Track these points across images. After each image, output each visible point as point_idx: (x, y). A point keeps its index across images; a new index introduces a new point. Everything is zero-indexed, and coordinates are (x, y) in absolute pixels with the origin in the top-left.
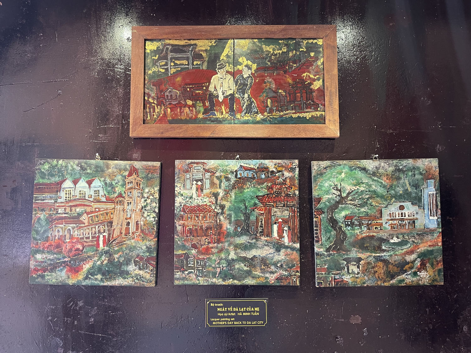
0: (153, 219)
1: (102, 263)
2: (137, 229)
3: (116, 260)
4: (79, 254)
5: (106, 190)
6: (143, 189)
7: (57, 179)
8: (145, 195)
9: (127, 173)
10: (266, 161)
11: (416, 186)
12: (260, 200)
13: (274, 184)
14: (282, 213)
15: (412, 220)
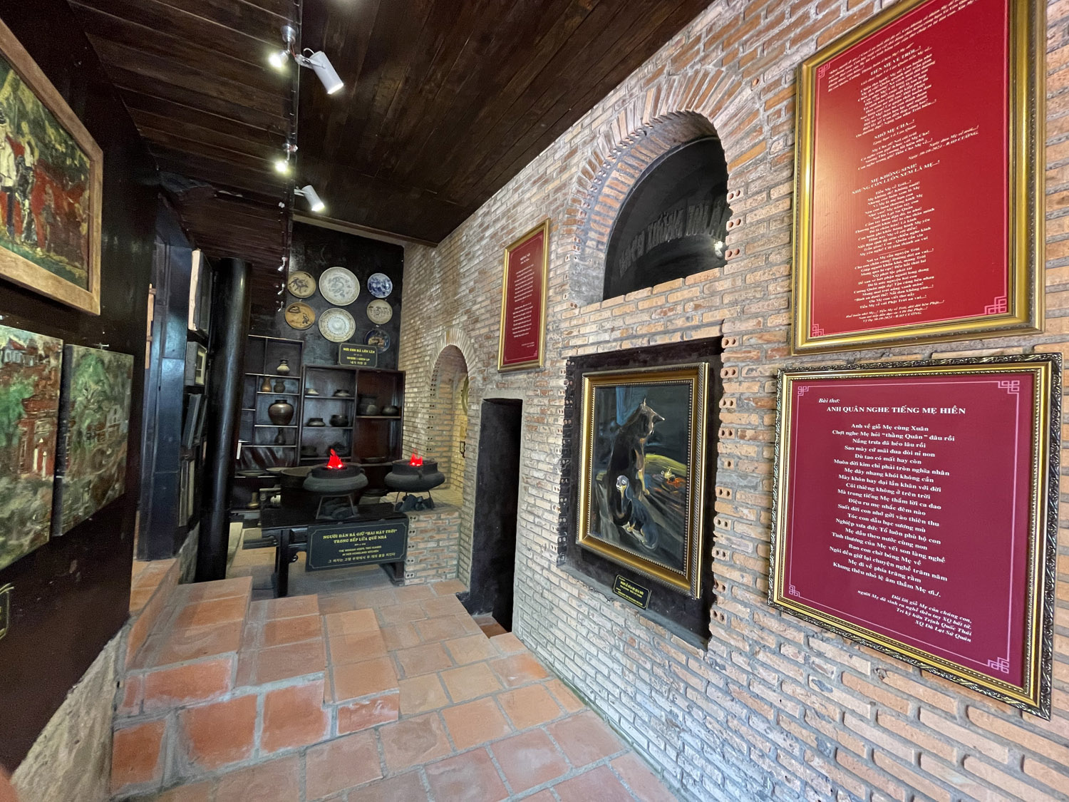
10: (36, 336)
11: (123, 386)
12: (26, 407)
13: (41, 378)
14: (44, 428)
15: (119, 425)
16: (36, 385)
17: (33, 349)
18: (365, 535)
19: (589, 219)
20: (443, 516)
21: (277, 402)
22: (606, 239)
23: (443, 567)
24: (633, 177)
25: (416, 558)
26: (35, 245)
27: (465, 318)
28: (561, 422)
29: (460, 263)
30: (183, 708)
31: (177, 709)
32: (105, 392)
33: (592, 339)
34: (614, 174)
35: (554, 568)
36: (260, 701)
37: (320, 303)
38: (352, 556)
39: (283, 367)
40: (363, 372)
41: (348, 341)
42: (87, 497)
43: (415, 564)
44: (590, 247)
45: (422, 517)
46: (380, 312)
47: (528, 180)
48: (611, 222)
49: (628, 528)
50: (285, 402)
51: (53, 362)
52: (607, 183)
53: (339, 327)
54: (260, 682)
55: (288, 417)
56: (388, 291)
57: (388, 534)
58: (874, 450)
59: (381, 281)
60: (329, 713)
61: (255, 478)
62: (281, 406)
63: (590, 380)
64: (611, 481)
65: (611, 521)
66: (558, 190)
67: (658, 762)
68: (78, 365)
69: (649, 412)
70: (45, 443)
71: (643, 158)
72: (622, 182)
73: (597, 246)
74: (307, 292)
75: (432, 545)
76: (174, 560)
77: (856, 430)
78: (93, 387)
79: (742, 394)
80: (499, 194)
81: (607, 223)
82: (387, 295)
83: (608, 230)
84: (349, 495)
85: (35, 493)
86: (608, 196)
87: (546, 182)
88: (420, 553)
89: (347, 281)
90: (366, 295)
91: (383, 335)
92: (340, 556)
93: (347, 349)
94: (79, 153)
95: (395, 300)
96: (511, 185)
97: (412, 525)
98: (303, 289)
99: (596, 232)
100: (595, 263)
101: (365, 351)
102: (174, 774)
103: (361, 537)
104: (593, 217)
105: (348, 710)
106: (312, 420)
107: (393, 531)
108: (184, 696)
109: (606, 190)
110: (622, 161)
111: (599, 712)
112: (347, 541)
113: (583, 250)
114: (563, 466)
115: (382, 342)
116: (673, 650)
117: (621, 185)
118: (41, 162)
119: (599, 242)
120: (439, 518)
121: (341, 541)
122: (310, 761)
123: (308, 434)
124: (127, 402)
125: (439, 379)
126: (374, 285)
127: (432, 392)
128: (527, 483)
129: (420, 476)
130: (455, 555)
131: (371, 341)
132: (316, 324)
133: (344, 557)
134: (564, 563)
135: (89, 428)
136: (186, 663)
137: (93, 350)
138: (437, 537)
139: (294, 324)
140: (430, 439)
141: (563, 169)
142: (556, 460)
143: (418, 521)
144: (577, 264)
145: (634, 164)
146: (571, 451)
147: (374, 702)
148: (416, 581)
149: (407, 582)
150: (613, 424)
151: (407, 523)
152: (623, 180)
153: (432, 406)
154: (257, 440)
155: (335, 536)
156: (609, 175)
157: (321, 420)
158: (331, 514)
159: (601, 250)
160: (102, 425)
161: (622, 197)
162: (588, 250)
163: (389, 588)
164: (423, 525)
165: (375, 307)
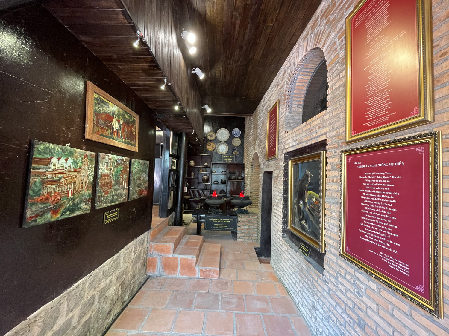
0: (91, 180)
1: (70, 205)
2: (85, 186)
3: (76, 202)
4: (58, 202)
5: (74, 164)
6: (89, 166)
7: (48, 156)
8: (90, 168)
9: (83, 157)
10: (123, 157)
11: (146, 168)
12: (121, 172)
13: (125, 166)
14: (126, 177)
15: (145, 178)
16: (123, 167)
17: (123, 160)
18: (223, 220)
19: (292, 97)
20: (251, 217)
21: (204, 175)
22: (302, 103)
23: (251, 237)
24: (309, 76)
25: (241, 231)
26: (123, 139)
27: (259, 141)
28: (283, 180)
29: (257, 121)
30: (161, 256)
31: (160, 255)
32: (141, 170)
33: (291, 145)
34: (300, 77)
35: (281, 238)
36: (179, 259)
37: (217, 141)
38: (219, 227)
39: (206, 164)
40: (230, 164)
41: (226, 154)
42: (136, 194)
43: (241, 233)
44: (294, 108)
45: (243, 216)
46: (237, 142)
47: (274, 85)
48: (303, 96)
49: (303, 222)
50: (207, 175)
51: (127, 163)
52: (297, 81)
53: (223, 149)
54: (180, 254)
55: (207, 180)
56: (239, 135)
57: (230, 221)
58: (373, 184)
59: (237, 131)
60: (197, 269)
61: (198, 200)
62: (205, 177)
63: (291, 162)
64: (298, 203)
65: (298, 220)
66: (282, 87)
67: (309, 323)
68: (133, 163)
69: (308, 174)
70: (126, 180)
71: (311, 67)
72: (304, 79)
73: (298, 107)
74: (213, 138)
75: (247, 227)
76: (166, 218)
77: (367, 176)
78: (137, 168)
79: (333, 163)
80: (267, 93)
81: (301, 96)
82: (239, 136)
83: (303, 99)
84: (218, 206)
85: (124, 190)
86: (299, 86)
87: (278, 85)
88: (243, 230)
89: (225, 133)
90: (232, 136)
91: (238, 150)
92: (214, 226)
93: (225, 156)
94: (133, 117)
95: (242, 137)
96: (270, 89)
97: (239, 219)
98: (212, 137)
99: (296, 101)
100: (297, 113)
101: (231, 157)
102: (160, 273)
103: (221, 220)
104: (294, 95)
105: (203, 270)
106: (214, 181)
107: (232, 220)
108: (161, 253)
109: (297, 84)
110: (301, 71)
111: (293, 299)
112: (217, 221)
113: (291, 109)
114: (284, 197)
115: (238, 153)
116: (313, 274)
117: (304, 80)
118: (124, 122)
119: (298, 105)
120: (249, 217)
121: (215, 221)
122: (191, 282)
123: (214, 186)
124: (147, 172)
125: (254, 165)
126: (234, 133)
127: (252, 170)
128: (274, 204)
129: (242, 201)
130: (256, 233)
131: (234, 153)
132: (215, 149)
133: (216, 227)
134: (285, 237)
135: (136, 178)
136: (162, 243)
137: (137, 160)
138: (249, 224)
139: (209, 150)
140: (251, 188)
141: (283, 79)
142: (281, 195)
143: (241, 217)
144: (288, 115)
145: (307, 71)
146: (286, 191)
147: (210, 270)
148: (241, 240)
149: (238, 240)
150: (298, 179)
151: (237, 218)
152: (304, 78)
153: (252, 176)
154: (199, 188)
155: (213, 219)
156: (297, 78)
157: (217, 181)
158: (212, 212)
159: (300, 108)
160: (140, 177)
161: (306, 85)
162: (293, 109)
163: (232, 241)
164: (243, 219)
165: (235, 141)
